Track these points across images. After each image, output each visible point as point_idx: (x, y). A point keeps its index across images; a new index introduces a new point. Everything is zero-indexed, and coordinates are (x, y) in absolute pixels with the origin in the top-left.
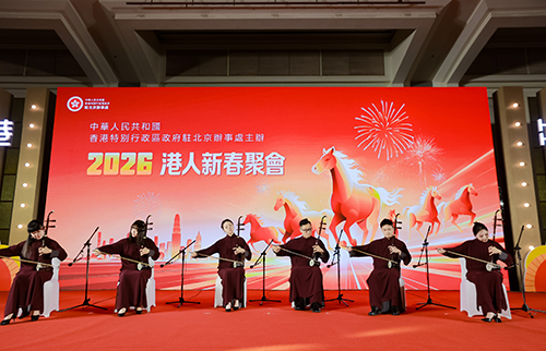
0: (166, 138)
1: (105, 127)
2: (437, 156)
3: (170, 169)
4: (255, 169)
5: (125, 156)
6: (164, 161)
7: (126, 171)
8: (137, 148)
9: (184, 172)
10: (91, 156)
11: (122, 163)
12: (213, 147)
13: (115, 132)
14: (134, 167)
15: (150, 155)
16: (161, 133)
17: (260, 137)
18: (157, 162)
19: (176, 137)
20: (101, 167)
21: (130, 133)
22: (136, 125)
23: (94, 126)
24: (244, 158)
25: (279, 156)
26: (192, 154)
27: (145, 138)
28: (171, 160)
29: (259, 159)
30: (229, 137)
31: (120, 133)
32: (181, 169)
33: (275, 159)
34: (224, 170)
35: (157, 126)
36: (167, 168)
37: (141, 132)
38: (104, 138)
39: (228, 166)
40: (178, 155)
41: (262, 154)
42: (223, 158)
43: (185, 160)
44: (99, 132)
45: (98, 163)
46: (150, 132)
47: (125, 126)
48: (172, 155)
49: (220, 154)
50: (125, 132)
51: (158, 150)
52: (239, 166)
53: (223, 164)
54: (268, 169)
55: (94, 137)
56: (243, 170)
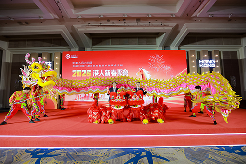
0: (94, 66)
1: (77, 63)
2: (172, 70)
4: (120, 74)
5: (83, 71)
6: (94, 72)
7: (83, 75)
8: (86, 69)
9: (100, 76)
10: (73, 71)
11: (82, 73)
12: (108, 68)
13: (79, 64)
14: (86, 74)
15: (90, 71)
16: (93, 64)
17: (121, 65)
18: (92, 73)
19: (97, 65)
20: (76, 75)
21: (84, 64)
22: (85, 62)
23: (74, 63)
24: (117, 71)
25: (127, 71)
26: (102, 70)
27: (88, 66)
29: (121, 72)
30: (112, 65)
31: (81, 64)
34: (111, 75)
35: (91, 62)
36: (95, 75)
37: (87, 64)
38: (77, 66)
39: (112, 74)
40: (98, 71)
41: (122, 70)
42: (111, 71)
43: (100, 73)
44: (75, 64)
45: (75, 73)
46: (90, 64)
47: (82, 62)
48: (96, 71)
50: (82, 64)
51: (92, 69)
52: (115, 74)
53: (111, 73)
54: (124, 74)
55: (74, 66)
56: (116, 75)
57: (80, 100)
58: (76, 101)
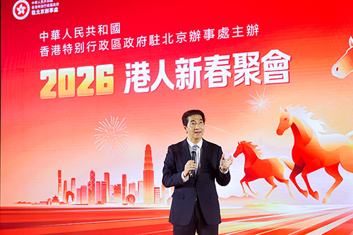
0: (129, 42)
1: (55, 35)
3: (136, 85)
4: (248, 76)
5: (81, 70)
6: (128, 74)
7: (84, 89)
8: (94, 59)
9: (154, 87)
10: (44, 74)
11: (79, 80)
12: (191, 50)
13: (67, 41)
14: (93, 85)
15: (109, 68)
16: (122, 36)
17: (253, 30)
18: (119, 77)
19: (141, 40)
20: (55, 88)
21: (85, 40)
22: (91, 30)
23: (44, 36)
24: (232, 61)
25: (281, 54)
26: (162, 62)
27: (103, 45)
28: (136, 72)
29: (254, 62)
30: (209, 34)
31: (73, 41)
32: (150, 84)
33: (277, 60)
34: (204, 82)
35: (116, 28)
36: (132, 84)
37: (98, 38)
38: (56, 50)
39: (210, 75)
40: (145, 64)
41: (256, 54)
42: (202, 64)
43: (154, 73)
44: (50, 43)
45: (52, 83)
46: (109, 37)
47: (78, 32)
48: (137, 65)
49: (199, 59)
50: (79, 40)
52: (225, 73)
53: (203, 73)
54: (266, 75)
55: (44, 51)
56: (230, 80)
57: (72, 204)
58: (55, 205)
